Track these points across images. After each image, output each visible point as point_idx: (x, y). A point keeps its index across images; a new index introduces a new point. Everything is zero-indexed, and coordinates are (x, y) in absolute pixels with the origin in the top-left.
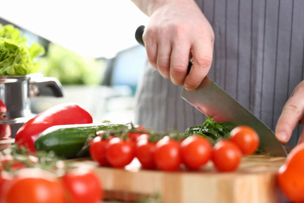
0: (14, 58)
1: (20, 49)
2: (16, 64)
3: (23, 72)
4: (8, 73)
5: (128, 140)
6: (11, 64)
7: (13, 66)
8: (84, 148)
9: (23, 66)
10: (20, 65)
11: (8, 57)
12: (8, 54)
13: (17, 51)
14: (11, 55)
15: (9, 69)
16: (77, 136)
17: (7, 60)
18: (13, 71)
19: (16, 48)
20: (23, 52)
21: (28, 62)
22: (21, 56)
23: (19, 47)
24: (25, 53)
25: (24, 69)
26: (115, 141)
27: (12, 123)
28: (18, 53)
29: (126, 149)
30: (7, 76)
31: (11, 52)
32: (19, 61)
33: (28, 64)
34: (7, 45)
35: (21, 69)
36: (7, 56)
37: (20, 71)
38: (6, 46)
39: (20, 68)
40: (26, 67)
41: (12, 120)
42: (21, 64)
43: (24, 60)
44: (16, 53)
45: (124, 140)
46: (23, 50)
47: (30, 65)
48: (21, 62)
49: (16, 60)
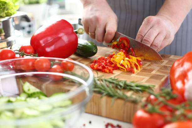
0: (5, 8)
1: (8, 3)
2: (6, 12)
3: (10, 15)
4: (2, 16)
6: (3, 11)
9: (10, 11)
10: (8, 11)
11: (2, 8)
12: (2, 6)
14: (3, 7)
15: (3, 14)
18: (5, 15)
19: (5, 3)
21: (12, 8)
22: (8, 7)
25: (10, 13)
28: (7, 5)
30: (1, 18)
31: (3, 5)
32: (7, 9)
39: (8, 13)
40: (11, 11)
43: (10, 8)
46: (9, 3)
47: (14, 10)
48: (9, 9)
49: (6, 9)
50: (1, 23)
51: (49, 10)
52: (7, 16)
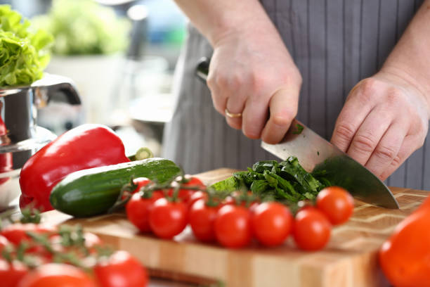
0: (15, 61)
1: (24, 49)
2: (18, 71)
3: (28, 80)
4: (8, 83)
5: (179, 201)
6: (11, 71)
7: (14, 73)
8: (118, 203)
9: (28, 71)
10: (23, 70)
11: (7, 61)
12: (8, 57)
13: (19, 51)
14: (12, 58)
15: (9, 77)
16: (108, 184)
17: (7, 65)
18: (15, 80)
19: (17, 48)
20: (27, 52)
21: (33, 63)
22: (25, 58)
23: (22, 46)
24: (30, 53)
25: (28, 75)
26: (161, 202)
27: (14, 151)
28: (20, 54)
29: (176, 215)
30: (5, 87)
31: (11, 54)
32: (22, 65)
33: (34, 67)
34: (5, 44)
35: (25, 76)
36: (5, 60)
37: (24, 78)
38: (4, 47)
39: (23, 74)
40: (31, 71)
41: (14, 147)
42: (25, 68)
43: (29, 61)
44: (18, 56)
45: (174, 203)
46: (27, 49)
47: (38, 67)
48: (25, 66)
49: (17, 64)
50: (3, 100)
51: (133, 76)
52: (20, 83)
